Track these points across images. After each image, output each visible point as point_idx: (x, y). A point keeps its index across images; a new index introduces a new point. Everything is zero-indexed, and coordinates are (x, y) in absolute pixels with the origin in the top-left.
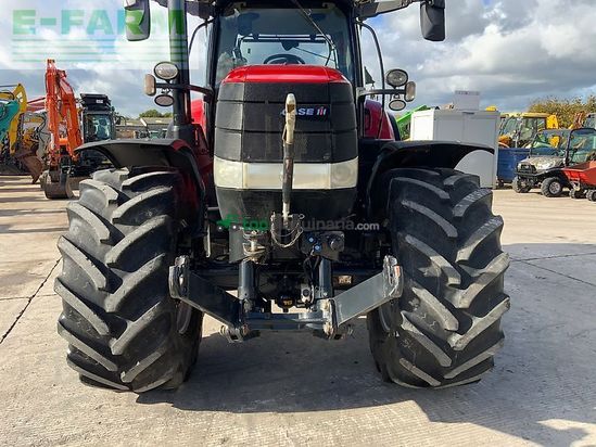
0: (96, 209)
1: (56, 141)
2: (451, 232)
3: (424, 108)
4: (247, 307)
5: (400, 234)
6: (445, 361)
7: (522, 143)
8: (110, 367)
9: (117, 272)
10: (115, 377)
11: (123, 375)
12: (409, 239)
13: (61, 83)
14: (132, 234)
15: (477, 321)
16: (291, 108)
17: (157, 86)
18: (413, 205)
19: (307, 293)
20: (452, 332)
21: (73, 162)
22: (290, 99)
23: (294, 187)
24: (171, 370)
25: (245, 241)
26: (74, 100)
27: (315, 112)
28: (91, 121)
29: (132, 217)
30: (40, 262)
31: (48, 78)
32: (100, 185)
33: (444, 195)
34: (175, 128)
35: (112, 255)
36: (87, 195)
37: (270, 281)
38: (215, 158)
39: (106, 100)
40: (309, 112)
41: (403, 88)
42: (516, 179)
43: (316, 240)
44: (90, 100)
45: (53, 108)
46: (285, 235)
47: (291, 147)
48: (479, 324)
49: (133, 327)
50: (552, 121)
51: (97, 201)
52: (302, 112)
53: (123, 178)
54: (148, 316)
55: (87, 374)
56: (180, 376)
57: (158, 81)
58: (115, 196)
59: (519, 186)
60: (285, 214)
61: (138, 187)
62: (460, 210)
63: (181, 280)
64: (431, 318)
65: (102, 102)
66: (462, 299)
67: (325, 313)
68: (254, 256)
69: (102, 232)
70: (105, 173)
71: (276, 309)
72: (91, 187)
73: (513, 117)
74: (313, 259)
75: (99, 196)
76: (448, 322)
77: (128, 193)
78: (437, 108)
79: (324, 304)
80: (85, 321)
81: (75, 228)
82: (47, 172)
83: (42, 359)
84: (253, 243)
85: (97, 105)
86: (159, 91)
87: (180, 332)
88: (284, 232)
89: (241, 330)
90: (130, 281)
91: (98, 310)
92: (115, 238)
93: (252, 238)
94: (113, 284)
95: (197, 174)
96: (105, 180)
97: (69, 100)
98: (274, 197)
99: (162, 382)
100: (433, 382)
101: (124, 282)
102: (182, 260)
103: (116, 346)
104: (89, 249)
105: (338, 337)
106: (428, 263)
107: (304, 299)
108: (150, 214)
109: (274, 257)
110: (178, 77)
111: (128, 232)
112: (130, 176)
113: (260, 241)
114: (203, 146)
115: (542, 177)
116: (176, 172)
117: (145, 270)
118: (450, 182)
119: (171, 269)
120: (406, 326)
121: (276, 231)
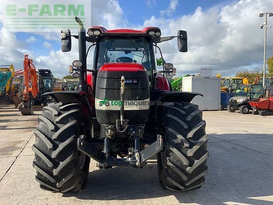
0: (49, 118)
1: (27, 89)
2: (186, 126)
3: (188, 76)
4: (107, 156)
5: (166, 127)
6: (185, 178)
7: (232, 90)
8: (52, 180)
9: (57, 142)
10: (54, 185)
11: (57, 184)
12: (170, 129)
13: (31, 65)
14: (63, 128)
15: (196, 161)
16: (123, 81)
17: (73, 70)
18: (171, 116)
19: (131, 151)
20: (187, 166)
21: (34, 99)
22: (123, 78)
23: (125, 109)
24: (77, 182)
25: (106, 130)
26: (36, 72)
27: (133, 82)
28: (42, 81)
29: (63, 121)
30: (20, 142)
31: (25, 63)
32: (51, 109)
33: (183, 112)
34: (80, 86)
35: (55, 136)
36: (46, 112)
37: (117, 147)
38: (96, 98)
39: (49, 71)
40: (130, 82)
41: (171, 70)
42: (229, 106)
43: (133, 129)
44: (42, 72)
45: (27, 76)
46: (121, 128)
47: (123, 95)
48: (197, 163)
49: (62, 164)
50: (245, 81)
51: (49, 115)
52: (128, 82)
53: (60, 106)
54: (68, 160)
55: (43, 184)
56: (80, 185)
57: (74, 68)
58: (56, 113)
59: (230, 109)
60: (121, 120)
61: (66, 110)
62: (189, 118)
63: (82, 144)
64: (179, 160)
65: (48, 73)
66: (190, 153)
67: (137, 158)
68: (110, 135)
69: (52, 127)
70: (53, 104)
71: (118, 157)
72: (48, 110)
73: (228, 79)
74: (133, 137)
75: (51, 113)
76: (185, 162)
77: (62, 112)
78: (194, 75)
79: (137, 154)
80: (44, 162)
81: (40, 126)
82: (22, 103)
83: (22, 181)
84: (109, 131)
85: (45, 74)
86: (74, 72)
87: (81, 168)
88: (121, 126)
89: (104, 165)
90: (62, 146)
91: (49, 157)
92: (57, 129)
93: (110, 128)
94: (55, 147)
95: (89, 104)
96: (53, 107)
97: (33, 72)
98: (117, 113)
99: (73, 187)
100: (182, 188)
101: (59, 146)
102: (82, 136)
103: (55, 172)
104: (46, 133)
105: (142, 167)
106: (176, 138)
107: (129, 153)
108: (70, 120)
109: (118, 137)
110: (82, 66)
111: (61, 127)
112: (63, 105)
113: (112, 130)
114: (91, 93)
115: (240, 105)
116: (81, 103)
117: (67, 142)
118: (186, 107)
119: (78, 139)
120: (169, 163)
121: (118, 126)
